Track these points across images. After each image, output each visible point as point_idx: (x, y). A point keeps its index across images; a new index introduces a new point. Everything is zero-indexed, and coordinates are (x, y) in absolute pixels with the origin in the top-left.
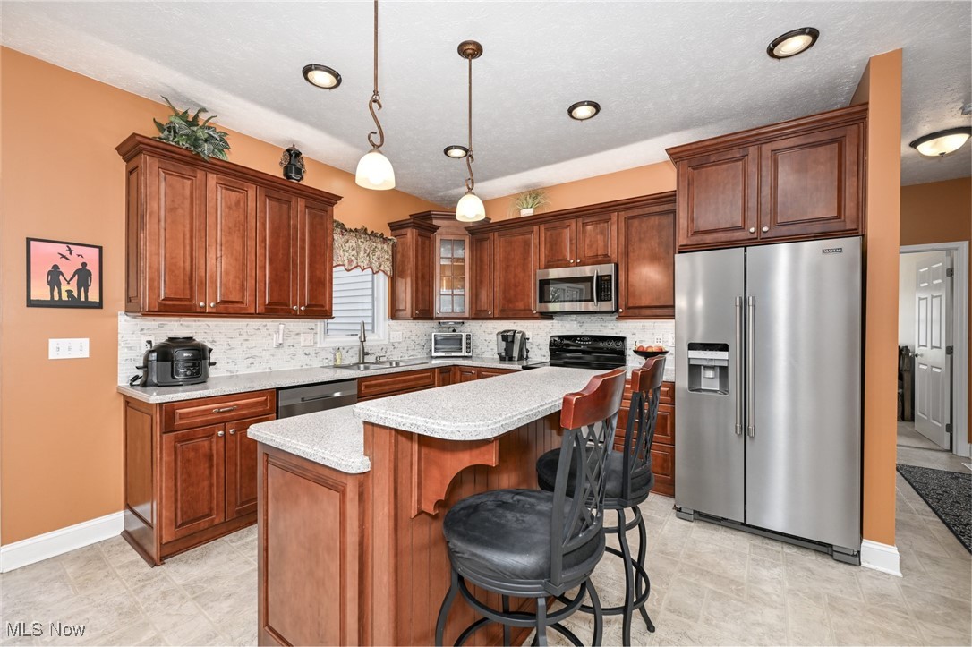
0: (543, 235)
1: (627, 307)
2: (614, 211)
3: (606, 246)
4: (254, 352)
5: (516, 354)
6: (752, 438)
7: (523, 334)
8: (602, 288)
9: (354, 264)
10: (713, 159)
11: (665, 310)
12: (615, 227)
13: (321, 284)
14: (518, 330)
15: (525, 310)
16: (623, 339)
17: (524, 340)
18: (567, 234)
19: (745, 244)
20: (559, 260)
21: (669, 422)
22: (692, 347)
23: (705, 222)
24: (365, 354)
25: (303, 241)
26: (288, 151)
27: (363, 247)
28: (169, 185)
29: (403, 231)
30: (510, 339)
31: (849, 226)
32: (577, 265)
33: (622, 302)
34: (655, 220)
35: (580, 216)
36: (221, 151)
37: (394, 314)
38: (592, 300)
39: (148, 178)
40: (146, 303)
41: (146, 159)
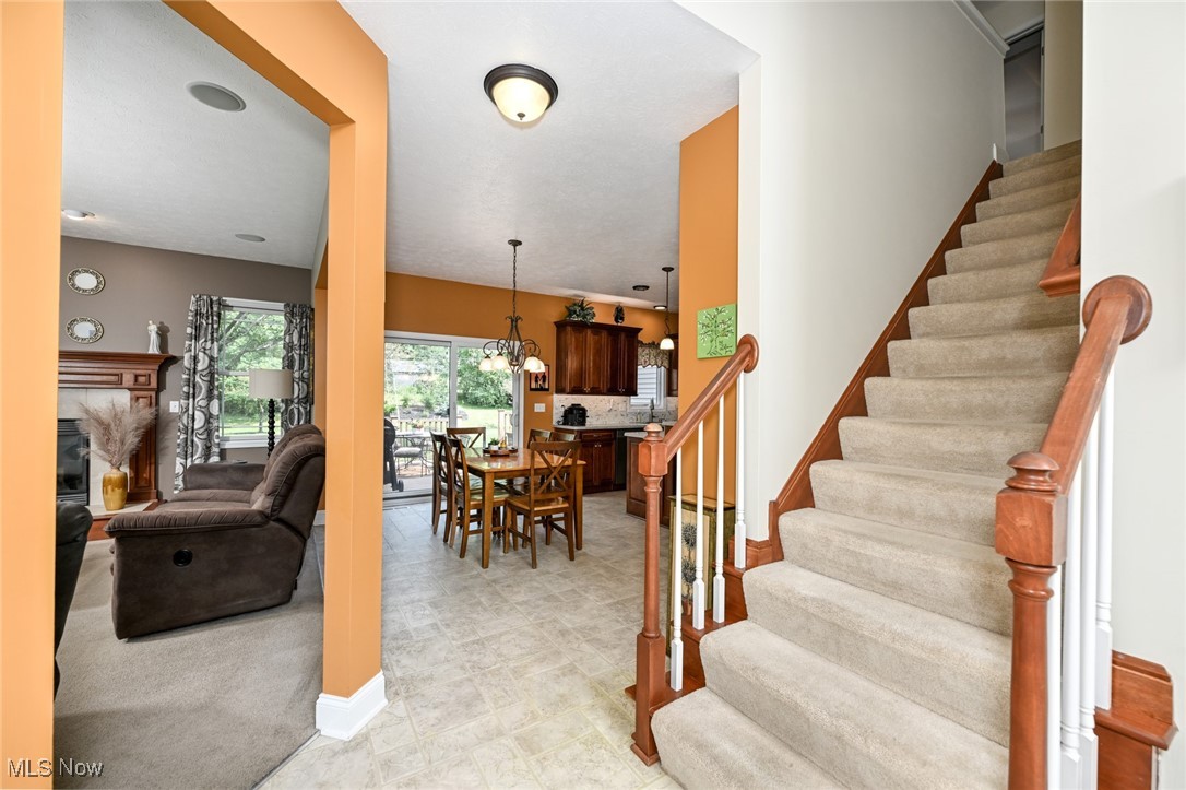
4: (599, 413)
9: (648, 363)
13: (632, 377)
25: (624, 355)
26: (617, 309)
27: (652, 352)
28: (576, 338)
36: (592, 318)
39: (569, 336)
40: (568, 390)
41: (569, 328)
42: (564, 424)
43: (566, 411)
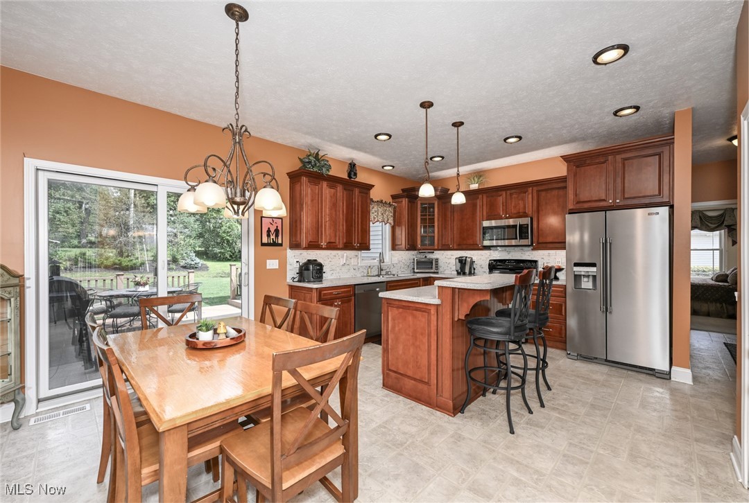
0: (485, 200)
1: (538, 243)
2: (530, 187)
3: (525, 207)
4: (334, 268)
5: (467, 271)
6: (610, 312)
7: (472, 258)
8: (523, 232)
9: (376, 220)
10: (588, 162)
11: (560, 244)
12: (530, 196)
13: (365, 232)
14: (468, 256)
15: (473, 244)
16: (536, 262)
17: (472, 262)
18: (500, 200)
19: (605, 209)
20: (495, 215)
21: (563, 308)
22: (576, 265)
23: (585, 196)
24: (382, 270)
25: (358, 210)
26: (350, 164)
27: (380, 210)
28: (311, 190)
29: (400, 200)
30: (464, 262)
31: (666, 199)
32: (507, 218)
33: (535, 240)
34: (555, 192)
35: (508, 190)
36: (328, 170)
37: (394, 247)
38: (517, 239)
39: (304, 187)
40: (304, 244)
41: (304, 179)
42: (299, 281)
43: (301, 267)
